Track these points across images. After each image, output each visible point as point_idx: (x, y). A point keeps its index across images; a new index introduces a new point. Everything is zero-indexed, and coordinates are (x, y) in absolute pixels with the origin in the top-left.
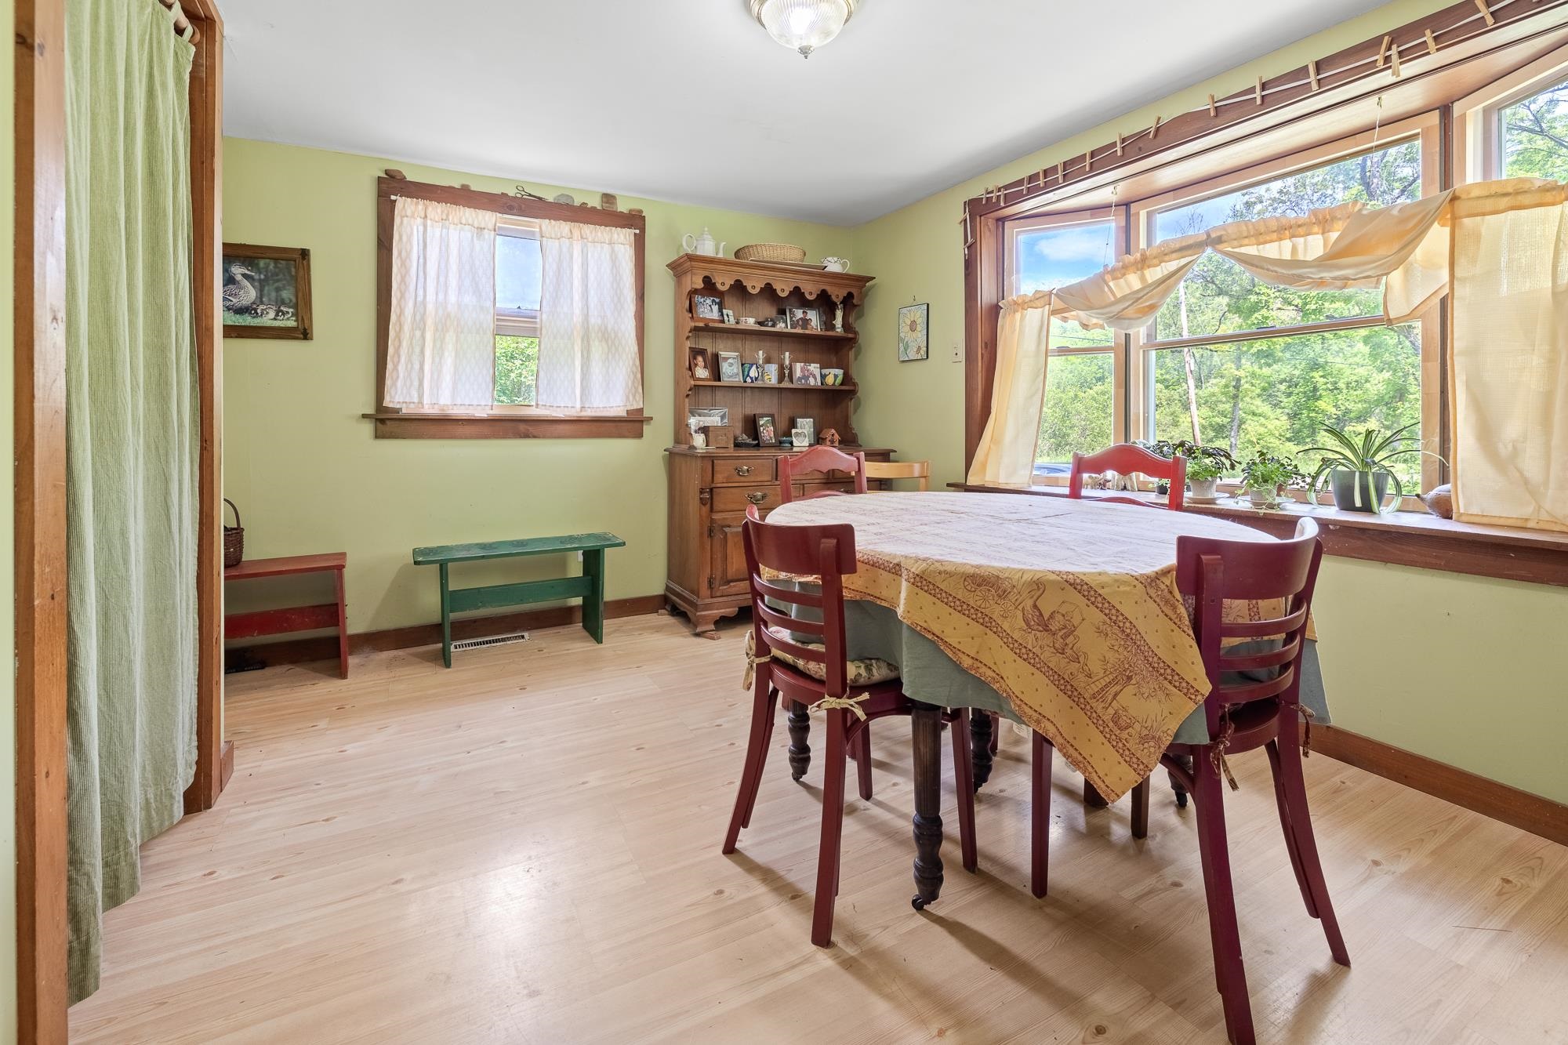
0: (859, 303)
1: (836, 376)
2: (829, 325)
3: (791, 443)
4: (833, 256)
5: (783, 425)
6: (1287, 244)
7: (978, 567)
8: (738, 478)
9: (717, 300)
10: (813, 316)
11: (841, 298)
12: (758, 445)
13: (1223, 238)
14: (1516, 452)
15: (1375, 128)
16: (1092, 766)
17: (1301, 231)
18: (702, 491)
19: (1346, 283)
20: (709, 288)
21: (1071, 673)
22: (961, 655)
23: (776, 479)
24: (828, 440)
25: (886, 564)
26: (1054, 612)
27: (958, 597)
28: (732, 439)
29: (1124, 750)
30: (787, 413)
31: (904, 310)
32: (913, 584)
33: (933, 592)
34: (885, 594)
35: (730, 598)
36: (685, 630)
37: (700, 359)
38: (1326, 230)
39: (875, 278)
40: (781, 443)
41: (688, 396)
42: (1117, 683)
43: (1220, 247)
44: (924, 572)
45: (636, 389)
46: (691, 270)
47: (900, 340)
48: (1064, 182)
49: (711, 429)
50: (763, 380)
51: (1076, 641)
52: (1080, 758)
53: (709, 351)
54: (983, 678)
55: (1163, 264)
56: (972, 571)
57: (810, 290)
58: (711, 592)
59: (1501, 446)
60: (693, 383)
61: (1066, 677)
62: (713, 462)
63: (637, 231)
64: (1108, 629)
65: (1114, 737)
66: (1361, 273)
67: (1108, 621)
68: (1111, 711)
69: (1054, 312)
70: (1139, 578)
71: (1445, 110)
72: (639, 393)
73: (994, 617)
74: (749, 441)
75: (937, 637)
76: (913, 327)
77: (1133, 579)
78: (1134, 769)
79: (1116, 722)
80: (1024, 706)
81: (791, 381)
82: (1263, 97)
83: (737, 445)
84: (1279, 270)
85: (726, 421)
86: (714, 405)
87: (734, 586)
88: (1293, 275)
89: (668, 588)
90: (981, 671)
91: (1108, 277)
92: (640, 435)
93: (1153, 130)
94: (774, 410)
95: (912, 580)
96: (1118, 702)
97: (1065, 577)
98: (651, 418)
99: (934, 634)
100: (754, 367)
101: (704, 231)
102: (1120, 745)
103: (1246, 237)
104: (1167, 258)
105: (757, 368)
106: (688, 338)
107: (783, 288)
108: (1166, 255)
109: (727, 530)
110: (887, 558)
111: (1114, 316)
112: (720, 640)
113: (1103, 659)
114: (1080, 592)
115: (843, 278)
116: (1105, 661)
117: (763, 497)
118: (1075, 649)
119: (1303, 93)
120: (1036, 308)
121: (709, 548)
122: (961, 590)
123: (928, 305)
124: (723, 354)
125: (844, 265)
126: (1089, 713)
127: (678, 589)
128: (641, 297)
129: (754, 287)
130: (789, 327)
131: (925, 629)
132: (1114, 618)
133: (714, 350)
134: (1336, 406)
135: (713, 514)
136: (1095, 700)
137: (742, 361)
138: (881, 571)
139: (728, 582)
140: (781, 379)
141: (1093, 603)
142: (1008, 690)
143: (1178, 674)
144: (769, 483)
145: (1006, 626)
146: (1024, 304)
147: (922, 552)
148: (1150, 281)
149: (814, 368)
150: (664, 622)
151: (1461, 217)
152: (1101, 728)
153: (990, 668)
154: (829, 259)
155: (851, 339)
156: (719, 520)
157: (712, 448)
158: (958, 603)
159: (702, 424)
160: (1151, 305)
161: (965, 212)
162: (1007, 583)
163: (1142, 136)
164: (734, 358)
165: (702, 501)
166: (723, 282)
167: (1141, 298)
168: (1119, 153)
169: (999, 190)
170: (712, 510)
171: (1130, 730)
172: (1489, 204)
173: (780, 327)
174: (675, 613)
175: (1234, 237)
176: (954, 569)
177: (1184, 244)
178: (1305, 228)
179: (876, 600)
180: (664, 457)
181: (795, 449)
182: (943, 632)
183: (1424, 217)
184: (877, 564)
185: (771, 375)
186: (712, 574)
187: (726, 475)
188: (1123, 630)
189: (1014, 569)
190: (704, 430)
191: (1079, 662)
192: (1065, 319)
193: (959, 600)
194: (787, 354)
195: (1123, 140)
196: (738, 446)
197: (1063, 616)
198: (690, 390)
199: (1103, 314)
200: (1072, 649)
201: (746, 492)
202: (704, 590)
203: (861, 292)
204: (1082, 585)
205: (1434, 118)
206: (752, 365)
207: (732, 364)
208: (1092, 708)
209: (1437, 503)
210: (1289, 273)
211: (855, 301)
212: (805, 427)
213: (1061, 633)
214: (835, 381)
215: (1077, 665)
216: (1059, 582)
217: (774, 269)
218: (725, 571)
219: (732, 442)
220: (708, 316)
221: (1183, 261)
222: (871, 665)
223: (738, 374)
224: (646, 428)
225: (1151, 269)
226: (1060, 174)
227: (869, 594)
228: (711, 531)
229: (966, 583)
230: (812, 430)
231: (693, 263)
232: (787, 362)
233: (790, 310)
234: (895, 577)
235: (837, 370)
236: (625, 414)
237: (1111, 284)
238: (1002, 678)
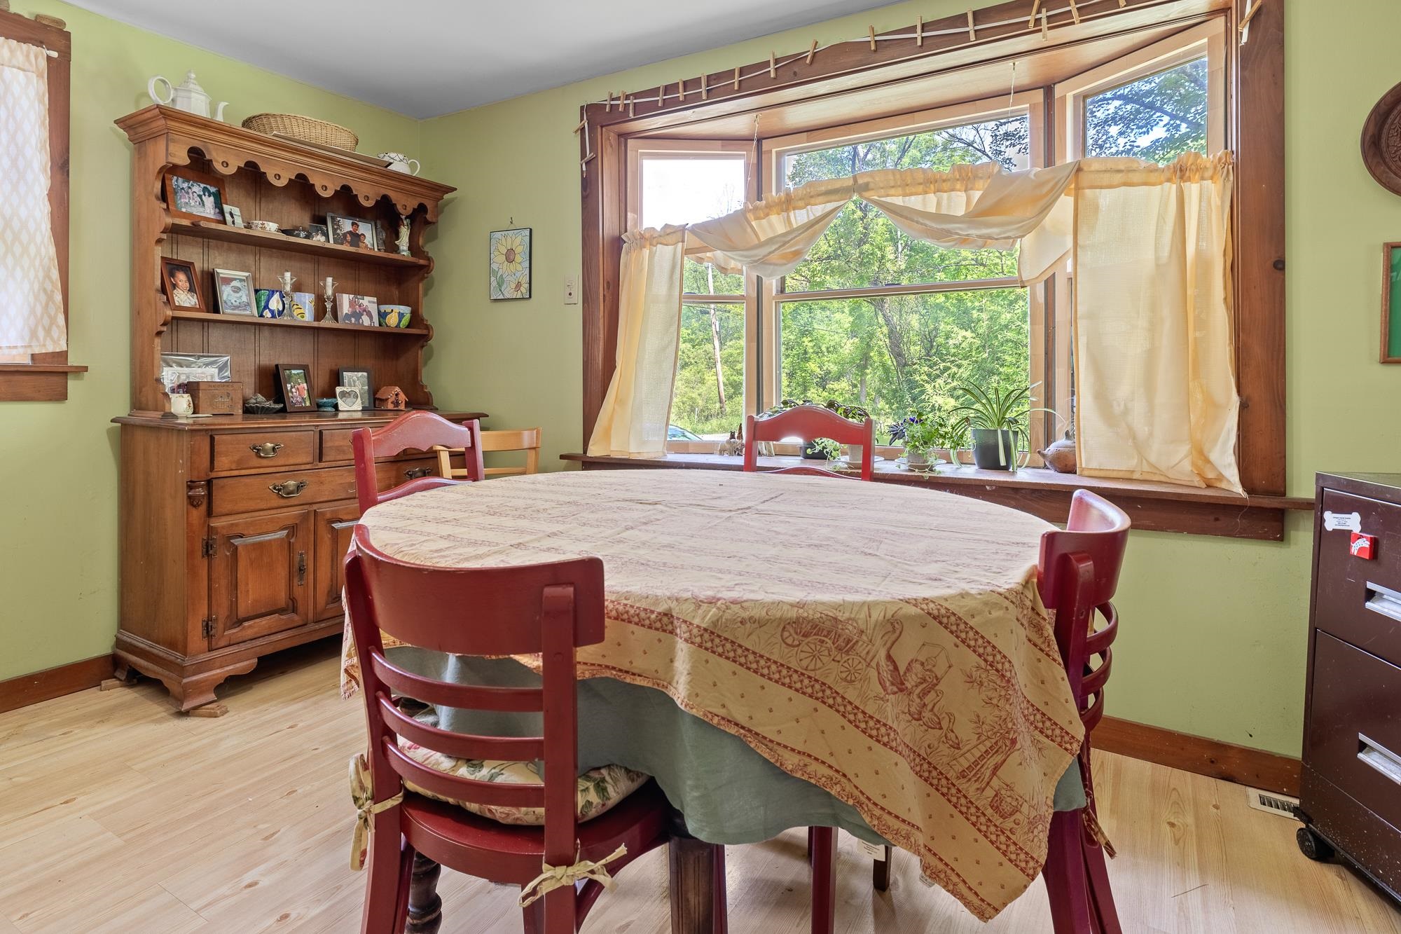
0: (434, 220)
1: (401, 316)
2: (390, 243)
3: (336, 406)
4: (397, 152)
5: (321, 381)
6: (932, 198)
7: (800, 605)
8: (256, 462)
9: (213, 190)
10: (367, 231)
11: (409, 211)
12: (283, 411)
13: (871, 185)
14: (1126, 411)
15: (1010, 94)
16: (957, 874)
17: (946, 186)
18: (191, 485)
19: (986, 242)
20: (199, 167)
21: (929, 746)
22: (781, 751)
23: (320, 460)
24: (390, 401)
25: (643, 615)
26: (912, 661)
27: (774, 657)
28: (241, 402)
29: (1008, 846)
30: (326, 364)
31: (498, 235)
32: (700, 646)
33: (731, 654)
34: (639, 664)
35: (243, 647)
36: (157, 709)
37: (181, 278)
38: (969, 187)
39: (456, 189)
40: (319, 406)
41: (159, 334)
42: (997, 751)
43: (866, 194)
44: (715, 623)
45: (53, 320)
46: (166, 134)
47: (491, 272)
48: (708, 99)
49: (202, 387)
50: (291, 315)
51: (938, 698)
52: (941, 866)
53: (198, 266)
54: (813, 781)
55: (809, 207)
56: (793, 614)
57: (367, 194)
58: (210, 643)
59: (1115, 403)
60: (169, 313)
61: (922, 753)
62: (212, 439)
63: (55, 54)
64: (983, 676)
65: (992, 829)
66: (1004, 233)
67: (983, 664)
68: (989, 793)
69: (687, 252)
70: (1007, 595)
71: (1048, 90)
72: (58, 327)
73: (829, 681)
74: (269, 404)
75: (743, 728)
76: (510, 256)
77: (1002, 598)
78: (1021, 870)
79: (997, 807)
80: (886, 817)
81: (335, 317)
82: (922, 38)
83: (249, 411)
84: (928, 222)
85: (228, 373)
86: (205, 350)
87: (250, 627)
88: (942, 230)
89: (119, 643)
90: (809, 769)
91: (750, 216)
92: (62, 396)
93: (810, 54)
94: (307, 360)
95: (698, 640)
96: (999, 778)
97: (924, 606)
98: (85, 369)
99: (737, 724)
100: (276, 296)
101: (189, 78)
102: (1003, 838)
103: (893, 187)
104: (813, 201)
105: (282, 297)
106: (159, 241)
107: (325, 186)
108: (812, 197)
109: (236, 542)
110: (643, 605)
111: (759, 259)
112: (226, 716)
113: (975, 719)
114: (946, 627)
115: (413, 184)
116: (979, 721)
117: (299, 487)
118: (936, 710)
119: (960, 41)
120: (667, 245)
121: (204, 573)
122: (778, 646)
123: (531, 230)
124: (222, 272)
125: (413, 166)
126: (954, 800)
127: (142, 643)
128: (61, 165)
129: (278, 177)
130: (331, 240)
131: (723, 718)
132: (990, 658)
133: (206, 266)
134: (820, 368)
135: (212, 520)
136: (966, 780)
137: (255, 286)
138: (632, 627)
139: (240, 622)
140: (320, 313)
141: (963, 641)
142: (856, 793)
143: (1050, 719)
144: (308, 467)
145: (851, 695)
146: (651, 239)
147: (704, 587)
148: (795, 226)
149: (369, 302)
150: (113, 702)
151: (1083, 189)
152: (974, 819)
153: (823, 763)
154: (393, 155)
155: (421, 267)
156: (223, 527)
157: (204, 416)
158: (774, 667)
159: (184, 379)
160: (795, 251)
161: (582, 119)
162: (850, 628)
163: (797, 59)
164: (241, 280)
165: (192, 502)
166: (227, 161)
167: (788, 242)
168: (772, 75)
169: (627, 97)
170: (209, 513)
171: (1018, 816)
172: (1106, 179)
173: (318, 240)
174: (135, 681)
175: (882, 185)
176: (764, 613)
177: (830, 187)
178: (949, 183)
179: (623, 676)
180: (110, 431)
181: (341, 416)
182: (751, 718)
183: (1056, 183)
184: (625, 616)
185: (304, 309)
186: (209, 616)
187: (236, 457)
188: (1002, 675)
189: (853, 604)
190: (190, 388)
191: (941, 728)
192: (700, 261)
193: (775, 662)
194: (329, 280)
195: (777, 61)
196: (250, 413)
197: (922, 664)
198: (164, 324)
199: (746, 257)
200: (932, 710)
201: (270, 483)
202: (196, 638)
203: (436, 206)
204: (948, 617)
205: (1039, 96)
206: (273, 293)
207: (240, 289)
208: (959, 791)
209: (1058, 458)
210: (940, 227)
211: (429, 217)
212: (355, 382)
213: (918, 691)
214: (400, 321)
215: (937, 732)
216: (919, 616)
217: (311, 154)
218: (234, 605)
219: (240, 405)
220: (197, 211)
221: (830, 206)
222: (603, 780)
223: (248, 304)
224: (72, 384)
225: (796, 211)
226: (703, 89)
227: (607, 667)
228: (208, 549)
229: (786, 634)
230: (366, 388)
231: (169, 122)
232: (329, 292)
233: (333, 219)
234: (661, 635)
235: (401, 307)
236: (28, 361)
237: (753, 223)
238: (844, 775)
